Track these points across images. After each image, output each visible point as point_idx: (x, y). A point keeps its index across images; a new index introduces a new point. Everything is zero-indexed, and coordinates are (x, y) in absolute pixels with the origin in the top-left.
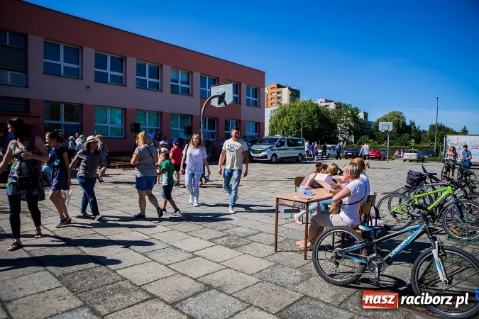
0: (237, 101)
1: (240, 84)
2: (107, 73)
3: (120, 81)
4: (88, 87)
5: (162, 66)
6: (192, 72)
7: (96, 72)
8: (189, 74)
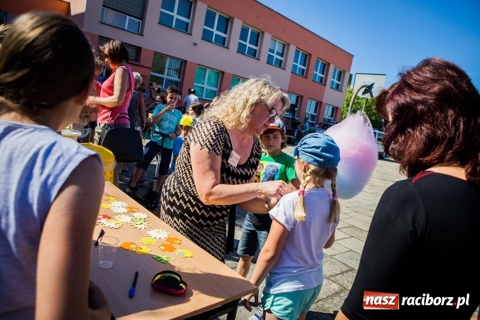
0: (321, 81)
1: (329, 64)
2: (213, 32)
3: (223, 42)
4: (195, 44)
5: (263, 33)
6: (289, 45)
7: (204, 29)
8: (284, 45)
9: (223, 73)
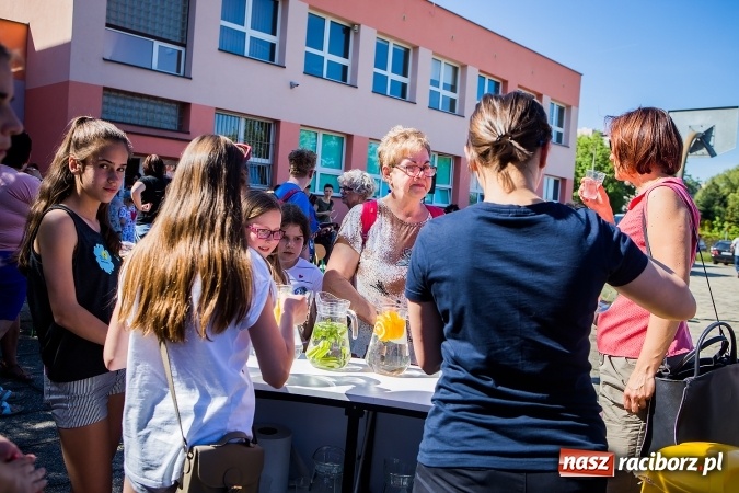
1: (539, 96)
2: (323, 59)
3: (344, 76)
5: (416, 48)
6: (464, 67)
7: (307, 53)
8: (455, 69)
9: (350, 137)
